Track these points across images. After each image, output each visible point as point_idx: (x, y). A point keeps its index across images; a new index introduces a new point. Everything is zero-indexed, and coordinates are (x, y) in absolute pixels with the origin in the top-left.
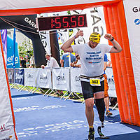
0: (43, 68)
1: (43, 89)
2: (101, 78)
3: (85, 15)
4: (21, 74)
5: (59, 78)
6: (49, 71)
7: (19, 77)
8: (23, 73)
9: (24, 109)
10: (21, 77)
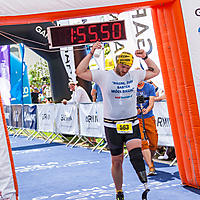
0: (65, 103)
1: (66, 136)
2: (133, 121)
3: (123, 21)
4: (32, 113)
5: (90, 118)
6: (75, 108)
7: (30, 118)
8: (34, 112)
9: (35, 167)
10: (32, 117)
